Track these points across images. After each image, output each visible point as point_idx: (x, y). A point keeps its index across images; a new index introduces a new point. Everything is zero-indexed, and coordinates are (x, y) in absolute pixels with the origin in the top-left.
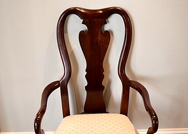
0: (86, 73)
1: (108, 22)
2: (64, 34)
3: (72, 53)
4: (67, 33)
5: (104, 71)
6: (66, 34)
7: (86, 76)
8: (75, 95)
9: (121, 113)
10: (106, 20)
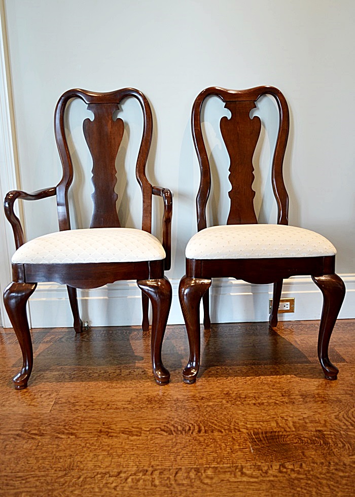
0: (93, 175)
5: (116, 172)
7: (92, 179)
9: (143, 228)
10: (119, 105)
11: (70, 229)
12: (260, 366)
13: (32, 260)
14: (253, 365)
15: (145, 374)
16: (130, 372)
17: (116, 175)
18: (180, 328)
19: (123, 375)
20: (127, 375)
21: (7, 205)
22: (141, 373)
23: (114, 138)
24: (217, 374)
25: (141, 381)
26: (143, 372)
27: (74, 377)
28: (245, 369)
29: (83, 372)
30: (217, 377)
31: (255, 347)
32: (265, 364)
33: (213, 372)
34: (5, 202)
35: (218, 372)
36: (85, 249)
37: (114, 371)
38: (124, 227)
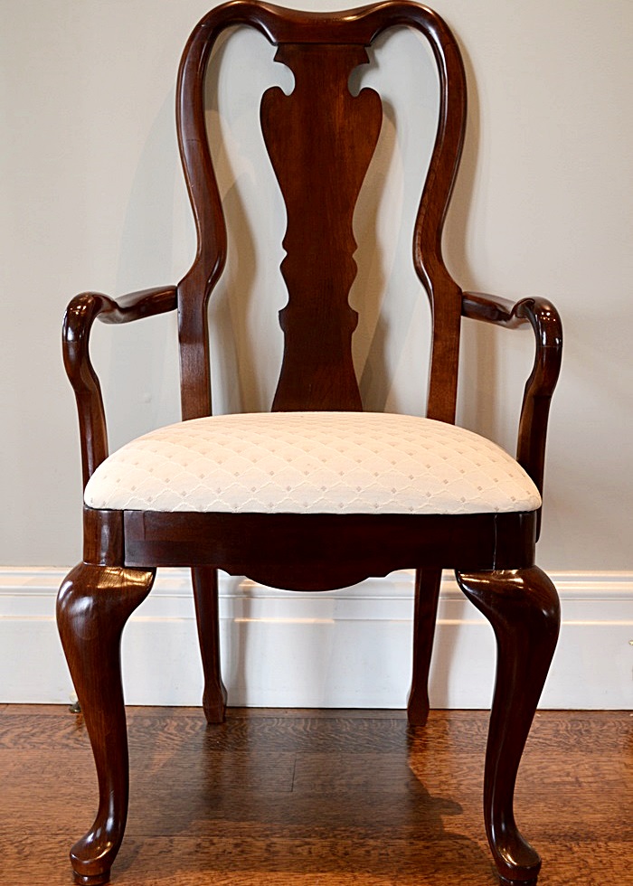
0: (285, 254)
1: (376, 65)
2: (207, 113)
3: (234, 191)
4: (216, 109)
5: (355, 246)
6: (213, 112)
7: (283, 267)
8: (237, 385)
9: (431, 415)
10: (367, 49)
11: (211, 415)
12: (593, 845)
13: (150, 500)
14: (572, 839)
15: (242, 851)
16: (199, 845)
17: (354, 256)
18: (355, 720)
19: (177, 853)
20: (190, 854)
21: (70, 337)
22: (230, 848)
23: (352, 147)
24: (461, 864)
25: (230, 875)
26: (237, 845)
27: (31, 853)
28: (548, 850)
29: (60, 838)
30: (460, 872)
31: (580, 784)
32: (610, 839)
33: (449, 855)
34: (67, 326)
35: (464, 857)
36: (306, 473)
37: (151, 840)
38: (382, 412)
